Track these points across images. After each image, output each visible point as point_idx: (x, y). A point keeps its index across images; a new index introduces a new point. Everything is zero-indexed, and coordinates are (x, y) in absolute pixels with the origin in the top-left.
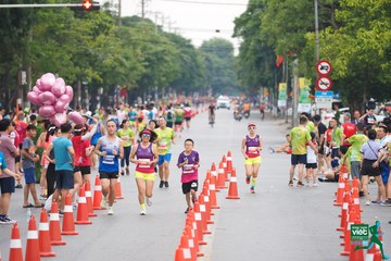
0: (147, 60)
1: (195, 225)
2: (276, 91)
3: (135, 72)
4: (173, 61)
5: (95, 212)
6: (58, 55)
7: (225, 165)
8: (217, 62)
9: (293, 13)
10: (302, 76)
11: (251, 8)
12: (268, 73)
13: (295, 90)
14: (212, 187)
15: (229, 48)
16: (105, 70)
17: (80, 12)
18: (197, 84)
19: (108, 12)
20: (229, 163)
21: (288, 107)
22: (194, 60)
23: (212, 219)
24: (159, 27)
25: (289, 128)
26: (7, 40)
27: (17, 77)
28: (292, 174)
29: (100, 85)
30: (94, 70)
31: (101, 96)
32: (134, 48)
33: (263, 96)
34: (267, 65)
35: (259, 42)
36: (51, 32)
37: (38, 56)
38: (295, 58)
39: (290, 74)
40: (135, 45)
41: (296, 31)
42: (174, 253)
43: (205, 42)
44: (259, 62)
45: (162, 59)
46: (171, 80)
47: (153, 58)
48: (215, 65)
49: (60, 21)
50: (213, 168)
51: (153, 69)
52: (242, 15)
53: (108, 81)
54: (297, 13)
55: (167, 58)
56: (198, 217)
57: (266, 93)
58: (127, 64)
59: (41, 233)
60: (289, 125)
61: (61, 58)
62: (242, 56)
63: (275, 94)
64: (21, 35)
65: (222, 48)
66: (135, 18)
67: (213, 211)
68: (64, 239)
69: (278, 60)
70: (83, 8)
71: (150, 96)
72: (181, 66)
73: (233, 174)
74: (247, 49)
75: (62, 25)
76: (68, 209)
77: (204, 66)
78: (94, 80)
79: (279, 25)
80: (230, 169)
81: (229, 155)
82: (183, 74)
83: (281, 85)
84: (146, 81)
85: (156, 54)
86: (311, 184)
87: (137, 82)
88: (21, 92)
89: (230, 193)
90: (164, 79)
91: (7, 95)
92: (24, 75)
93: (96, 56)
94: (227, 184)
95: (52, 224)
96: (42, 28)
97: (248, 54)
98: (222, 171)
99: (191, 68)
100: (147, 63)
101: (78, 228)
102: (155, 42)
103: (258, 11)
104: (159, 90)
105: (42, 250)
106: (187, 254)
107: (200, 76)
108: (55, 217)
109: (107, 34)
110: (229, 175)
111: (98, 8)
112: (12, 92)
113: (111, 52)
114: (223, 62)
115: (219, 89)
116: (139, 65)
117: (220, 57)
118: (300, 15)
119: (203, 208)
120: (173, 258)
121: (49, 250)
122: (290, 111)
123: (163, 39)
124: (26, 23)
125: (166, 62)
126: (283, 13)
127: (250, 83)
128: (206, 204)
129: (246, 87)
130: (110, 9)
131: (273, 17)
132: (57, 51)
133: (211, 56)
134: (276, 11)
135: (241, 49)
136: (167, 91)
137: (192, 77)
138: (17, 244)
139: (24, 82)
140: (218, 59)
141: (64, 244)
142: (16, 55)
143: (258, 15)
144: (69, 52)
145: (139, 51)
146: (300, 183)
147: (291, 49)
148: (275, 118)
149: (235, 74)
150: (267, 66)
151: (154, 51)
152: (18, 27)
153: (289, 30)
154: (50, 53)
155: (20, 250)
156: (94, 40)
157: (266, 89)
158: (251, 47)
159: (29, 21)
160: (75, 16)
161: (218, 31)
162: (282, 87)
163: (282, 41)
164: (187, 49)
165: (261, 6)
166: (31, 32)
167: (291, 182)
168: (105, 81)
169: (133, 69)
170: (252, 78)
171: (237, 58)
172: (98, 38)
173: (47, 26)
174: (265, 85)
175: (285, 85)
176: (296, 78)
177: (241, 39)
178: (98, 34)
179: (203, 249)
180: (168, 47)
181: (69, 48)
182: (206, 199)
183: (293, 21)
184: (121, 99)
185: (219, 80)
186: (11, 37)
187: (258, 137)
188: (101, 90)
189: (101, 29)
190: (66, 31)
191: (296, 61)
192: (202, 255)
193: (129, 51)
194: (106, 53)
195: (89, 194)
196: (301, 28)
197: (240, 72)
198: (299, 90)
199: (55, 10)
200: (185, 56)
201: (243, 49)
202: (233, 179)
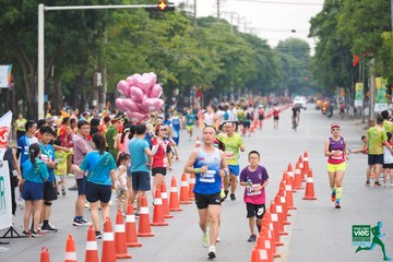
0: (223, 60)
1: (271, 226)
2: (353, 91)
3: (211, 73)
4: (248, 61)
5: (171, 214)
6: (133, 56)
7: (301, 166)
8: (293, 62)
9: (369, 13)
10: (379, 76)
11: (327, 8)
12: (344, 73)
13: (372, 90)
14: (289, 188)
15: (306, 48)
16: (181, 71)
17: (155, 13)
18: (273, 85)
19: (183, 13)
20: (306, 164)
21: (365, 106)
22: (270, 61)
23: (289, 219)
24: (235, 27)
25: (366, 128)
26: (82, 42)
27: (92, 79)
28: (369, 175)
29: (175, 86)
30: (170, 70)
31: (177, 97)
32: (210, 49)
33: (340, 95)
34: (343, 64)
35: (335, 41)
36: (126, 33)
37: (114, 57)
38: (371, 58)
39: (366, 73)
40: (210, 46)
41: (372, 31)
42: (251, 255)
43: (281, 42)
44: (335, 62)
45: (238, 59)
46: (247, 81)
47: (229, 59)
48: (291, 66)
49: (134, 22)
50: (290, 169)
51: (229, 70)
52: (318, 15)
53: (184, 82)
54: (373, 12)
55: (243, 59)
56: (274, 217)
57: (343, 93)
58: (203, 65)
59: (117, 235)
60: (365, 125)
61: (136, 59)
62: (318, 56)
63: (352, 94)
64: (96, 37)
65: (298, 48)
66: (210, 19)
67: (290, 212)
68: (140, 240)
69: (355, 60)
70: (159, 8)
71: (226, 97)
72: (258, 66)
73: (310, 175)
74: (323, 49)
75: (137, 26)
76: (144, 210)
77: (280, 66)
78: (169, 81)
79: (355, 25)
80: (306, 170)
81: (306, 155)
82: (260, 75)
83: (357, 85)
84: (222, 82)
85: (231, 54)
86: (388, 184)
87: (213, 83)
88: (96, 94)
89: (307, 194)
90: (240, 79)
91: (82, 97)
92: (99, 76)
93: (171, 57)
94: (304, 185)
95: (128, 225)
96: (117, 29)
97: (324, 54)
98: (298, 172)
99: (268, 69)
100: (222, 64)
101: (154, 230)
102: (231, 43)
103: (334, 11)
104: (235, 91)
105: (117, 252)
106: (263, 255)
107: (276, 76)
108: (131, 219)
109: (182, 35)
110: (306, 176)
111: (173, 9)
112: (88, 93)
113: (187, 52)
114: (299, 62)
115: (295, 89)
116: (214, 66)
117: (297, 57)
118: (377, 15)
119: (279, 209)
120: (250, 259)
121: (125, 252)
122: (366, 111)
123: (240, 40)
124: (100, 24)
125: (242, 62)
126: (359, 12)
127: (326, 83)
128: (282, 204)
129: (322, 86)
130: (186, 10)
131: (349, 17)
132: (132, 52)
133: (287, 56)
134: (352, 10)
135: (317, 49)
136: (243, 92)
137: (268, 77)
138: (93, 246)
139: (99, 83)
140: (294, 59)
141: (140, 246)
142: (91, 57)
143: (334, 15)
144: (144, 53)
145: (214, 52)
146: (377, 183)
147: (367, 48)
148: (351, 118)
149: (311, 75)
150: (343, 66)
151: (229, 51)
152: (93, 29)
153: (365, 30)
154: (126, 54)
155: (96, 252)
156: (169, 40)
157: (342, 89)
158: (327, 47)
159: (104, 23)
160: (150, 17)
161: (293, 31)
162: (359, 87)
163: (358, 41)
164: (262, 50)
165: (337, 6)
166: (105, 33)
167: (368, 182)
168: (180, 83)
169: (208, 70)
170: (328, 78)
171: (313, 58)
172: (173, 39)
173: (122, 27)
174: (341, 84)
175: (362, 84)
176: (372, 77)
177: (317, 39)
178: (173, 35)
179: (279, 250)
180: (244, 48)
181: (145, 49)
182: (283, 200)
183: (369, 20)
184: (197, 100)
185: (295, 80)
186: (86, 39)
187: (342, 139)
188: (177, 92)
189: (176, 29)
190: (141, 32)
191: (372, 61)
192: (279, 256)
193: (205, 52)
194: (182, 54)
195: (165, 195)
196: (377, 28)
197: (316, 72)
198: (376, 90)
199: (130, 11)
200: (261, 57)
201: (319, 48)
202: (310, 180)
